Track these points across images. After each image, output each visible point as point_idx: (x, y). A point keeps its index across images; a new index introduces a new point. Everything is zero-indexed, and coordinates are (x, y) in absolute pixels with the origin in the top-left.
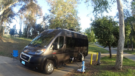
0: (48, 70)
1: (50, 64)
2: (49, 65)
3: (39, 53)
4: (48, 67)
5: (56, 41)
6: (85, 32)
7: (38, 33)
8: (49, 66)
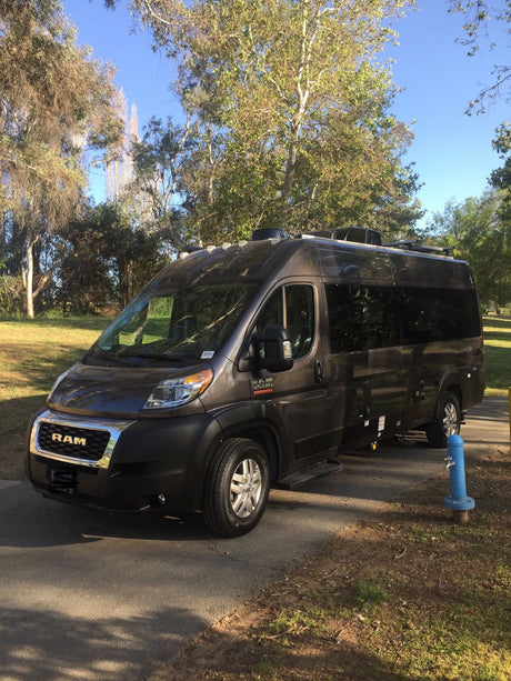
0: (235, 506)
1: (245, 463)
2: (240, 472)
3: (172, 397)
4: (233, 486)
5: (269, 314)
6: (455, 231)
7: (111, 273)
8: (236, 477)
